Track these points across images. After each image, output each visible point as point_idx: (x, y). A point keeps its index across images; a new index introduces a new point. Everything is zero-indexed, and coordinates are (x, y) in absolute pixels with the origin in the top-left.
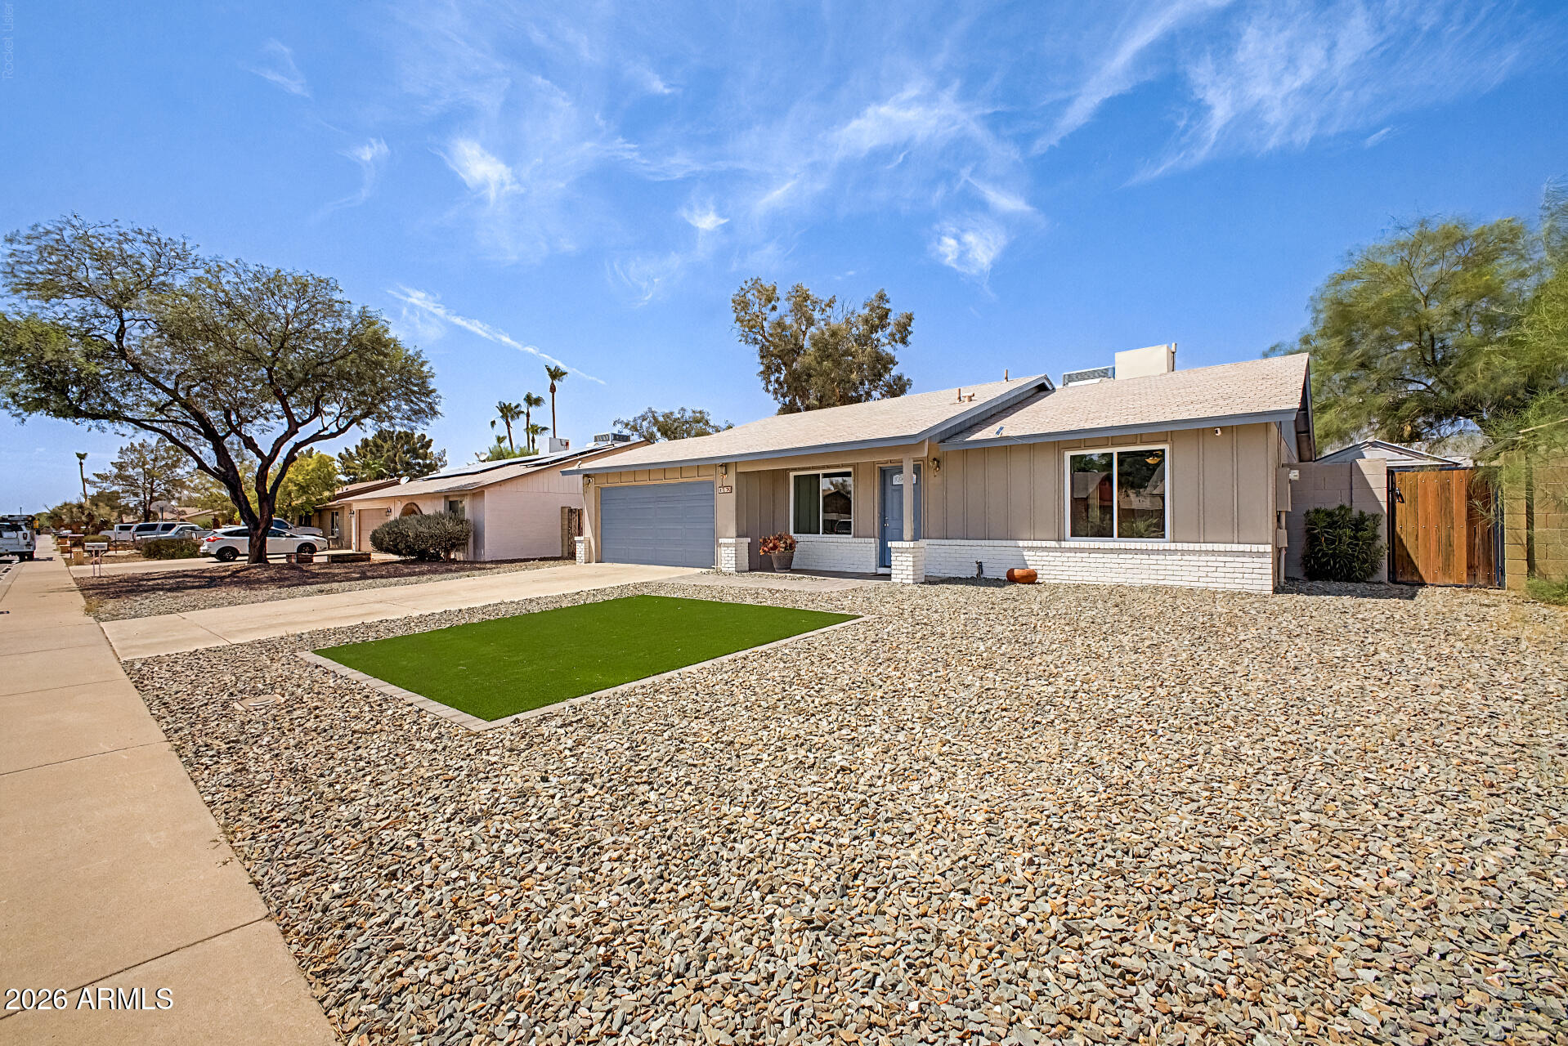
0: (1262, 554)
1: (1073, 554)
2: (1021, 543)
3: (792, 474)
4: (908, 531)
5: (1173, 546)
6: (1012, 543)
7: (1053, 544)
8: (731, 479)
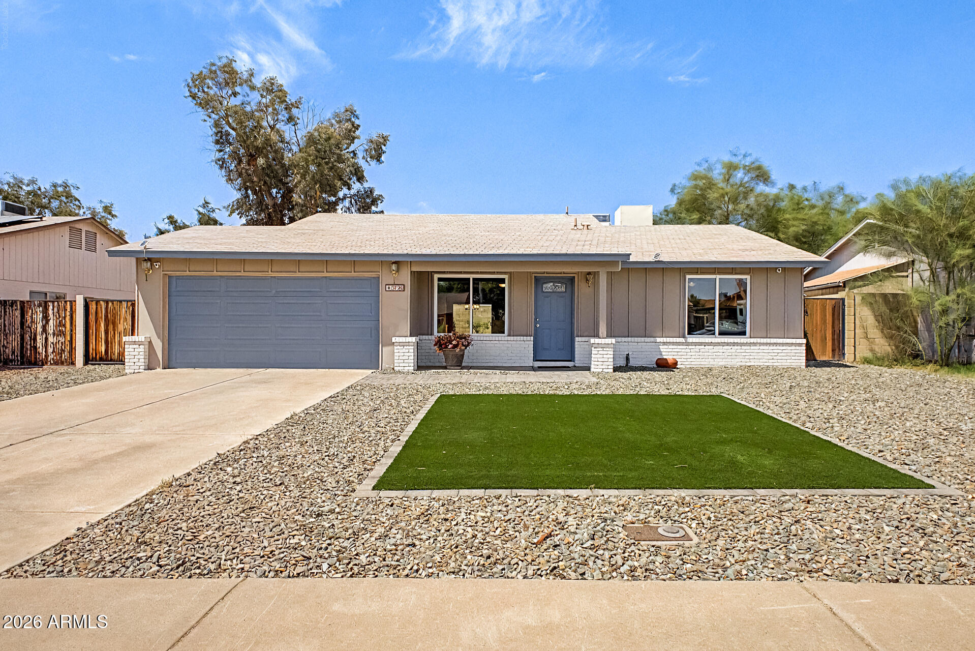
0: (800, 345)
1: (694, 347)
2: (659, 340)
3: (436, 276)
4: (603, 330)
5: (752, 340)
6: (652, 339)
7: (682, 340)
8: (405, 277)
